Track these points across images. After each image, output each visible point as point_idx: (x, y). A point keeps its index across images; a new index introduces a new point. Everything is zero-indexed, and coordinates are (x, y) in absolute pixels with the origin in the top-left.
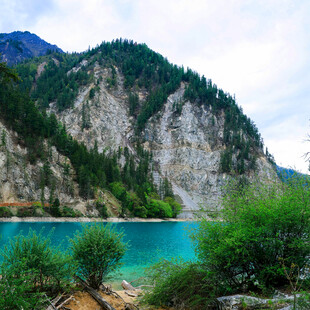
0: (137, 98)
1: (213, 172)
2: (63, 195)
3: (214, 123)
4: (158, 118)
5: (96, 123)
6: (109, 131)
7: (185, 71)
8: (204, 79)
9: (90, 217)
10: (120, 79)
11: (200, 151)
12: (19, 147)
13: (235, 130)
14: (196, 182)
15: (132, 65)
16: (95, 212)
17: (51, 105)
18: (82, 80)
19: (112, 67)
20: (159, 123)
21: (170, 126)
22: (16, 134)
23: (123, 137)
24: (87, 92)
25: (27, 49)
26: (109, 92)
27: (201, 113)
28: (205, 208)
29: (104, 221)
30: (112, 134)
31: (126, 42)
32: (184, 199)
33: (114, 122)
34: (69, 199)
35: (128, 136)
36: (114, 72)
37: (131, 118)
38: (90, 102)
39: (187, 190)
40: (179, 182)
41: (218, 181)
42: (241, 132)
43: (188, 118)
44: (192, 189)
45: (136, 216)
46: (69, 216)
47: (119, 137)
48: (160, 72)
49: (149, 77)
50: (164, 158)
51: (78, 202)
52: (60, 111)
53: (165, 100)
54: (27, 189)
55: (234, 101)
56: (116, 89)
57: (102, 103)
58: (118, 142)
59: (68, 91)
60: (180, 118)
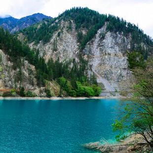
0: (82, 34)
1: (125, 69)
2: (28, 85)
3: (124, 41)
4: (92, 42)
5: (60, 48)
6: (67, 51)
7: (108, 16)
8: (118, 18)
9: (41, 97)
10: (74, 25)
11: (116, 58)
12: (9, 62)
13: (138, 43)
14: (113, 75)
15: (80, 18)
16: (44, 94)
17: (40, 42)
18: (55, 28)
19: (70, 21)
20: (93, 44)
21: (99, 45)
22: (9, 56)
23: (74, 53)
24: (57, 34)
25: (37, 20)
26: (68, 32)
27: (117, 36)
28: (118, 90)
29: (48, 99)
30: (68, 53)
31: (77, 8)
32: (105, 85)
33: (70, 47)
34: (31, 87)
35: (76, 53)
36: (71, 23)
37: (78, 44)
38: (58, 38)
39: (108, 80)
40: (103, 76)
41: (127, 73)
42: (142, 44)
43: (109, 40)
44: (111, 79)
45: (70, 96)
46: (29, 96)
47: (72, 54)
48: (94, 19)
49: (88, 22)
50: (95, 63)
51: (35, 89)
52: (44, 44)
53: (96, 33)
54: (10, 83)
55: (137, 28)
56: (72, 30)
57: (64, 38)
58: (71, 56)
59: (48, 34)
60: (104, 41)
